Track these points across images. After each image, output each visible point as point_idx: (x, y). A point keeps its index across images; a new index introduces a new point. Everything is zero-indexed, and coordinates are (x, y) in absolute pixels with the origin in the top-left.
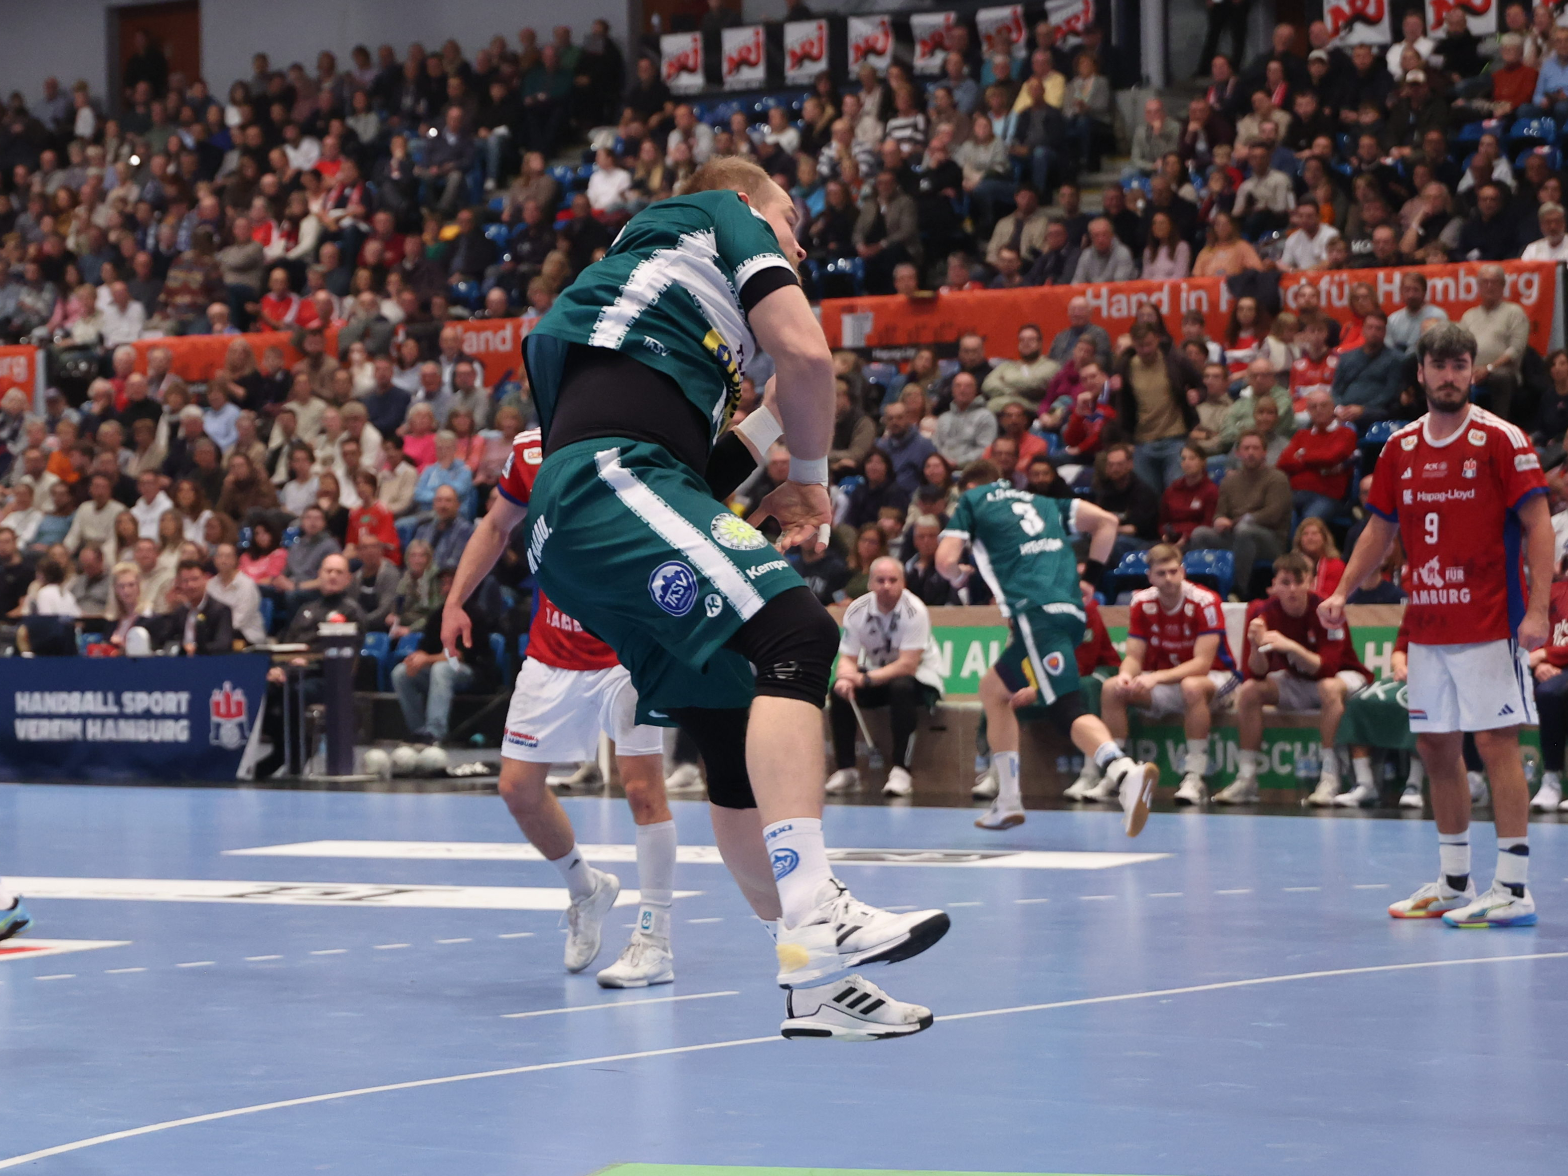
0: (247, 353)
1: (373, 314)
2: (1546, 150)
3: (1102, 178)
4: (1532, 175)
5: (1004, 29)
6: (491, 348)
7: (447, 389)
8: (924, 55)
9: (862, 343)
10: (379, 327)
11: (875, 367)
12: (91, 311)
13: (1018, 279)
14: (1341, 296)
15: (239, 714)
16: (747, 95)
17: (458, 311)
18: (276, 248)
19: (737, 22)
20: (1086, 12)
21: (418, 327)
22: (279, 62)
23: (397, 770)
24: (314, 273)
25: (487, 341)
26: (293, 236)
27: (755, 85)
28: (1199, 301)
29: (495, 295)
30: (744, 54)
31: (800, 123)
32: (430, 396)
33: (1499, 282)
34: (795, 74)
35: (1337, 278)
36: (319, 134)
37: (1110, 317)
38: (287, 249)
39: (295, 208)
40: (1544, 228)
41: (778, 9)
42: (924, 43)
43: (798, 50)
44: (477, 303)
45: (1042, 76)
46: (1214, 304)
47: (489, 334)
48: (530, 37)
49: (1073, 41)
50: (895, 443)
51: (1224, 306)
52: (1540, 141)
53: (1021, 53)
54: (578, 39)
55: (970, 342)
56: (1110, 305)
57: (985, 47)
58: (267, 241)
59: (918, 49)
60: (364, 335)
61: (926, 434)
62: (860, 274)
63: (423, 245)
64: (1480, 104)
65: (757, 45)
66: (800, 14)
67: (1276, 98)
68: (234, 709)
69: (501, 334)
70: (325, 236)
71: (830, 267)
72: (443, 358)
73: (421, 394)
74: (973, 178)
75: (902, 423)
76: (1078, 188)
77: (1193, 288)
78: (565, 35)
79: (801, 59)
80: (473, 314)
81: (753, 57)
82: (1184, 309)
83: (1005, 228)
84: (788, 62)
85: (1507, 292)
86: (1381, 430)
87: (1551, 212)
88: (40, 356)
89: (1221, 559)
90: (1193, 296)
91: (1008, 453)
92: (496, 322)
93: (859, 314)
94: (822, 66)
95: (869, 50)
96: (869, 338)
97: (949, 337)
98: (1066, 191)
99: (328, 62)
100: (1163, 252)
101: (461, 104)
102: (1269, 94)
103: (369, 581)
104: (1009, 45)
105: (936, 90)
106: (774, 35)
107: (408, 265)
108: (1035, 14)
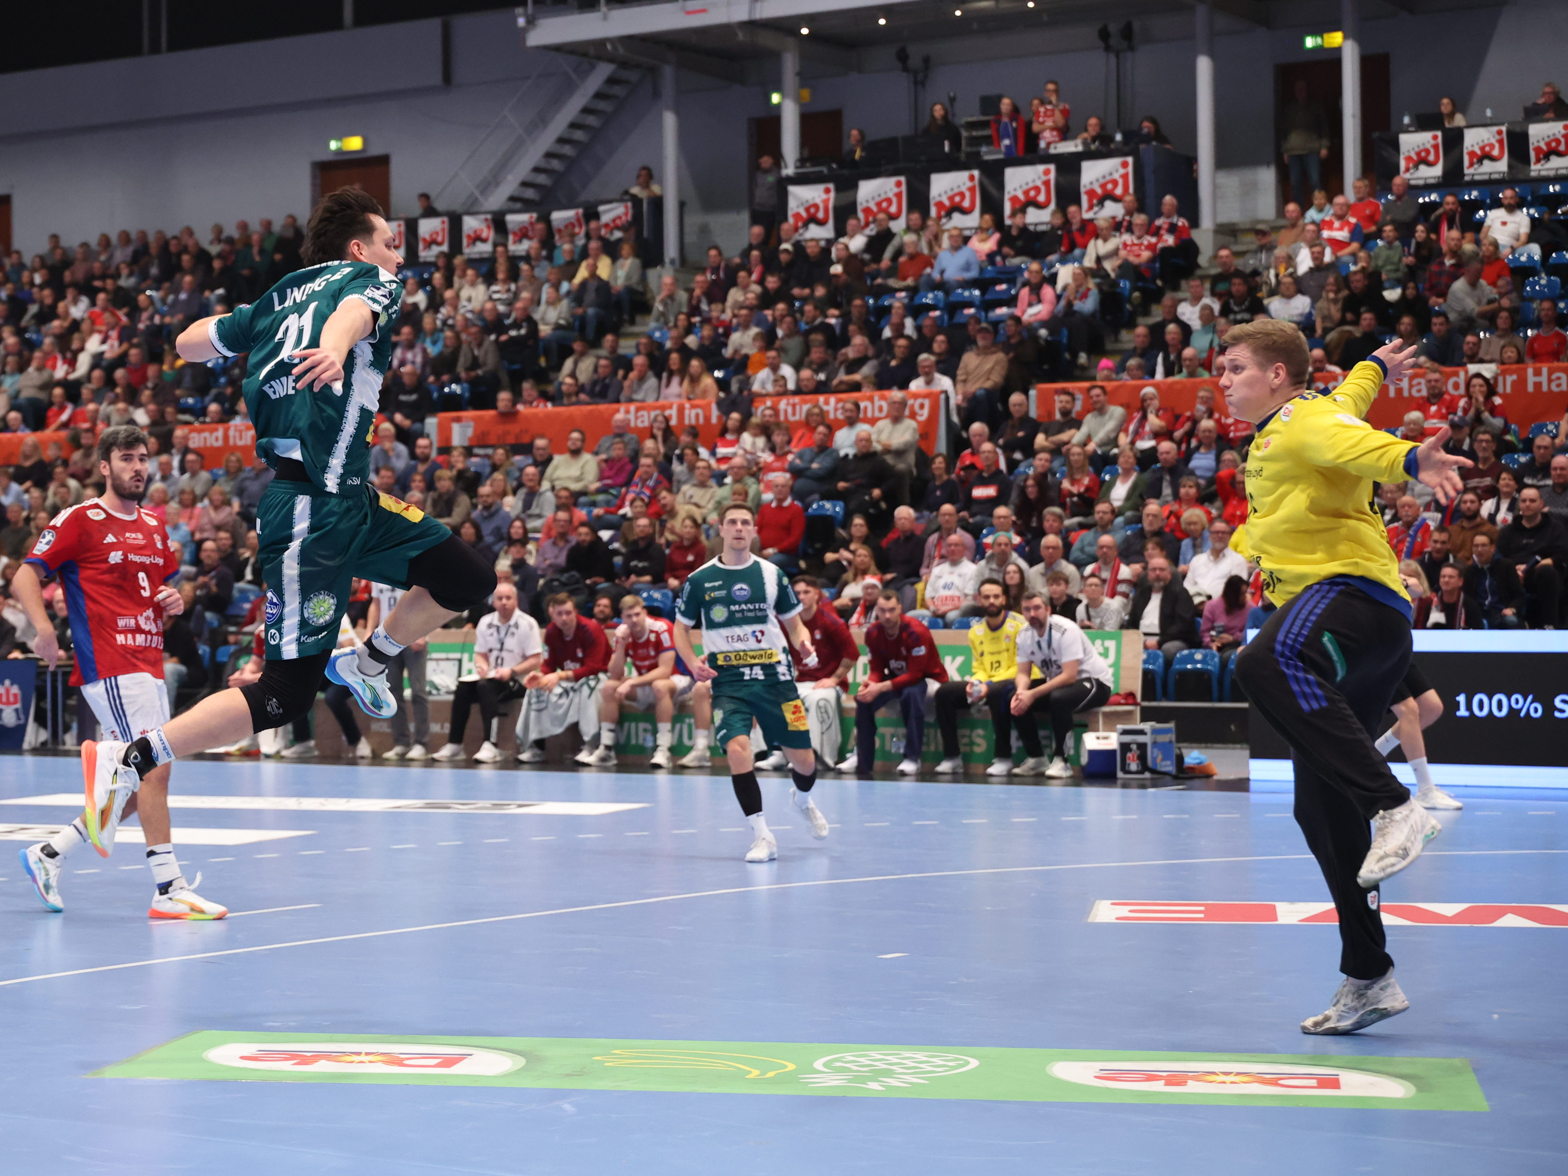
0: (36, 447)
1: (126, 418)
2: (937, 313)
3: (636, 329)
4: (926, 331)
5: (570, 225)
6: (208, 444)
7: (176, 473)
8: (515, 242)
9: (466, 444)
11: (474, 460)
13: (574, 399)
14: (794, 414)
15: (15, 703)
17: (187, 417)
18: (60, 371)
20: (626, 214)
21: (157, 429)
22: (71, 241)
24: (85, 392)
25: (205, 439)
26: (72, 363)
28: (697, 415)
29: (213, 407)
31: (428, 288)
32: (164, 478)
33: (903, 404)
34: (427, 255)
35: (791, 401)
36: (92, 294)
37: (636, 427)
38: (68, 373)
39: (75, 345)
40: (920, 370)
41: (416, 209)
42: (515, 234)
43: (428, 237)
44: (200, 412)
45: (596, 258)
46: (707, 418)
47: (207, 434)
48: (243, 227)
49: (618, 234)
50: (485, 514)
51: (714, 420)
52: (934, 307)
53: (581, 242)
54: (277, 227)
55: (540, 443)
56: (637, 418)
57: (557, 237)
58: (54, 367)
59: (511, 238)
61: (507, 509)
62: (467, 395)
63: (161, 371)
64: (892, 282)
66: (430, 212)
67: (754, 277)
68: (12, 699)
69: (215, 434)
70: (95, 365)
71: (446, 390)
72: (174, 451)
73: (158, 476)
74: (545, 330)
75: (490, 500)
76: (619, 336)
77: (693, 407)
78: (268, 225)
79: (430, 243)
80: (197, 419)
82: (687, 422)
83: (569, 364)
84: (421, 246)
85: (907, 412)
86: (819, 506)
87: (925, 360)
90: (694, 412)
91: (565, 521)
92: (214, 426)
93: (463, 423)
95: (477, 238)
96: (470, 439)
97: (526, 439)
98: (609, 338)
99: (105, 242)
100: (675, 380)
101: (192, 272)
102: (750, 273)
104: (573, 236)
105: (524, 267)
106: (411, 227)
107: (150, 384)
108: (591, 214)
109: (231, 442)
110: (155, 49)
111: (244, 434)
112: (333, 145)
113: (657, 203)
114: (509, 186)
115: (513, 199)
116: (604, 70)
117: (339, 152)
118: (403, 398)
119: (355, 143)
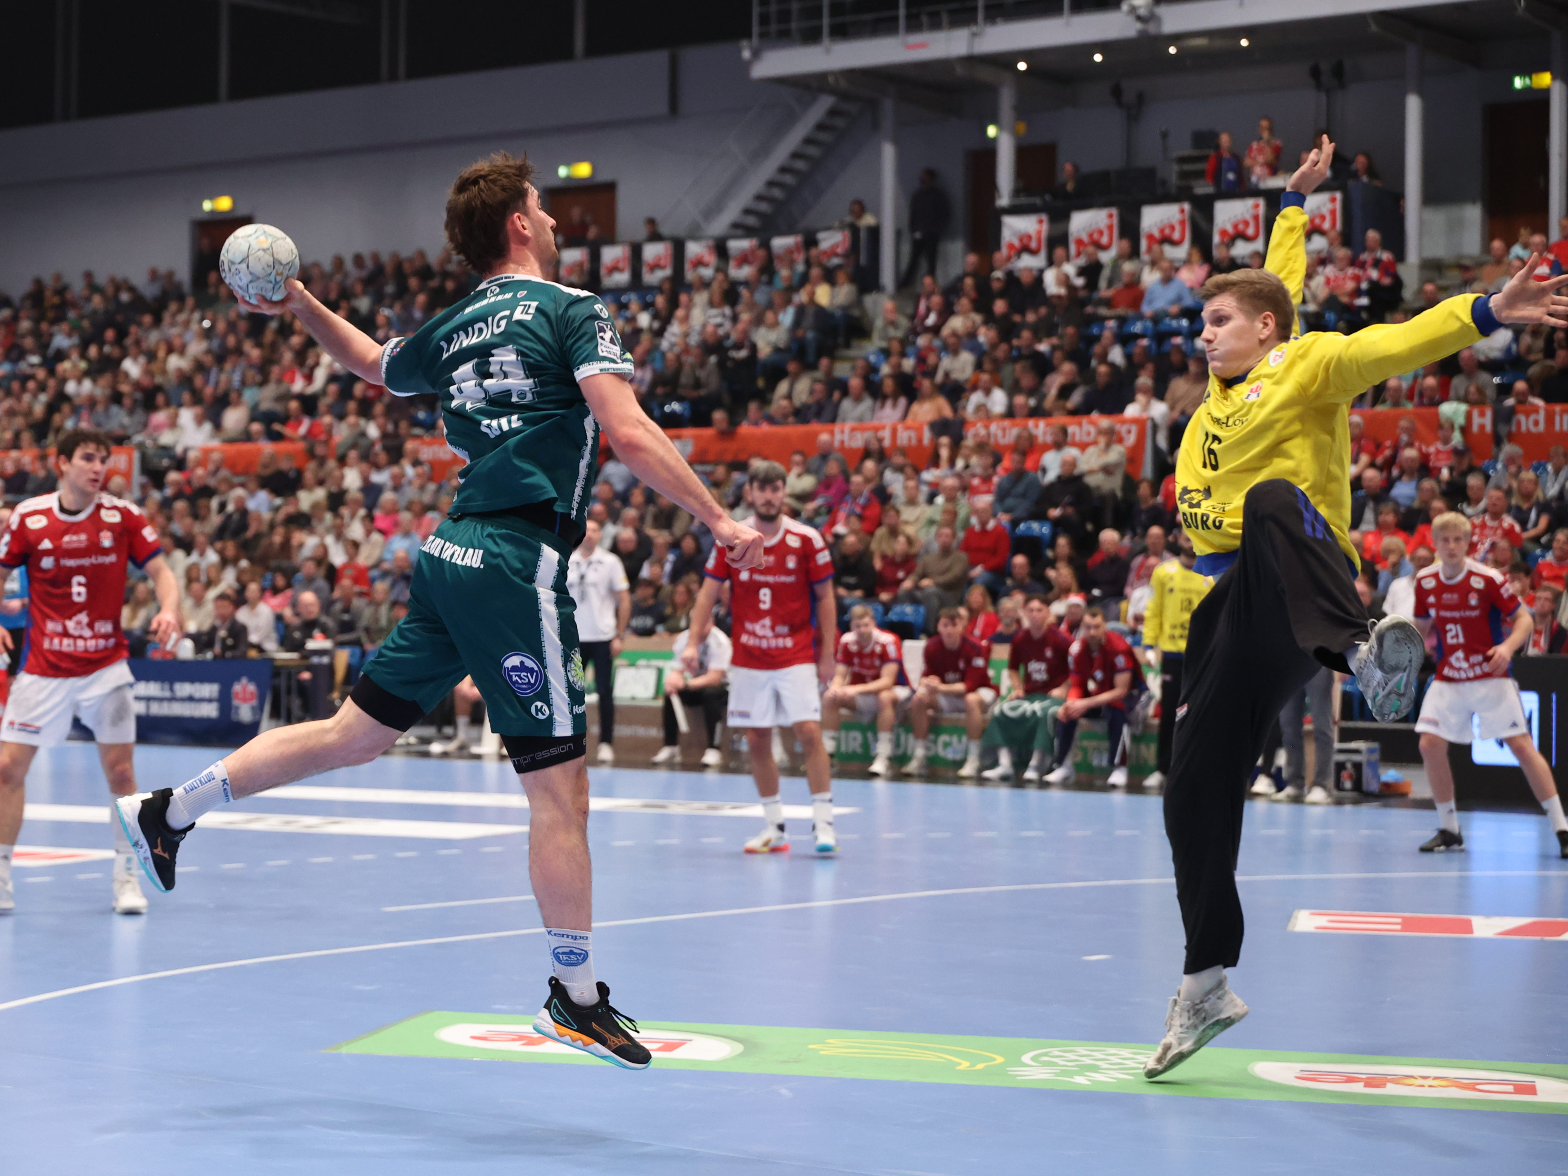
0: (274, 457)
1: (359, 431)
2: (1145, 342)
3: (852, 353)
4: (1135, 360)
5: (789, 251)
6: (436, 459)
7: (406, 484)
10: (363, 442)
12: (173, 424)
13: (791, 419)
14: (1004, 436)
16: (618, 291)
17: (417, 431)
18: (298, 385)
19: (611, 241)
21: (389, 442)
24: (323, 404)
25: (435, 454)
26: (309, 378)
27: (623, 285)
28: (910, 438)
31: (652, 310)
32: (396, 488)
34: (651, 278)
35: (1001, 424)
37: (853, 448)
38: (305, 387)
39: (311, 360)
41: (641, 232)
44: (430, 426)
45: (815, 284)
46: (920, 440)
47: (435, 449)
49: (836, 261)
51: (926, 442)
52: (1142, 336)
53: (800, 267)
56: (850, 438)
58: (292, 381)
59: (732, 264)
60: (354, 446)
62: (687, 413)
66: (655, 237)
70: (330, 381)
71: (667, 409)
72: (406, 463)
73: (389, 487)
74: (764, 350)
76: (833, 358)
77: (908, 428)
79: (655, 267)
80: (426, 433)
82: (899, 442)
88: (136, 455)
89: (916, 611)
90: (906, 434)
93: (685, 441)
94: (668, 272)
95: (699, 263)
97: (744, 457)
98: (825, 361)
99: (339, 264)
100: (889, 403)
101: (425, 292)
105: (744, 292)
106: (636, 251)
108: (810, 242)
110: (393, 77)
112: (563, 172)
113: (875, 233)
114: (731, 213)
115: (735, 226)
116: (825, 102)
117: (568, 178)
119: (583, 170)
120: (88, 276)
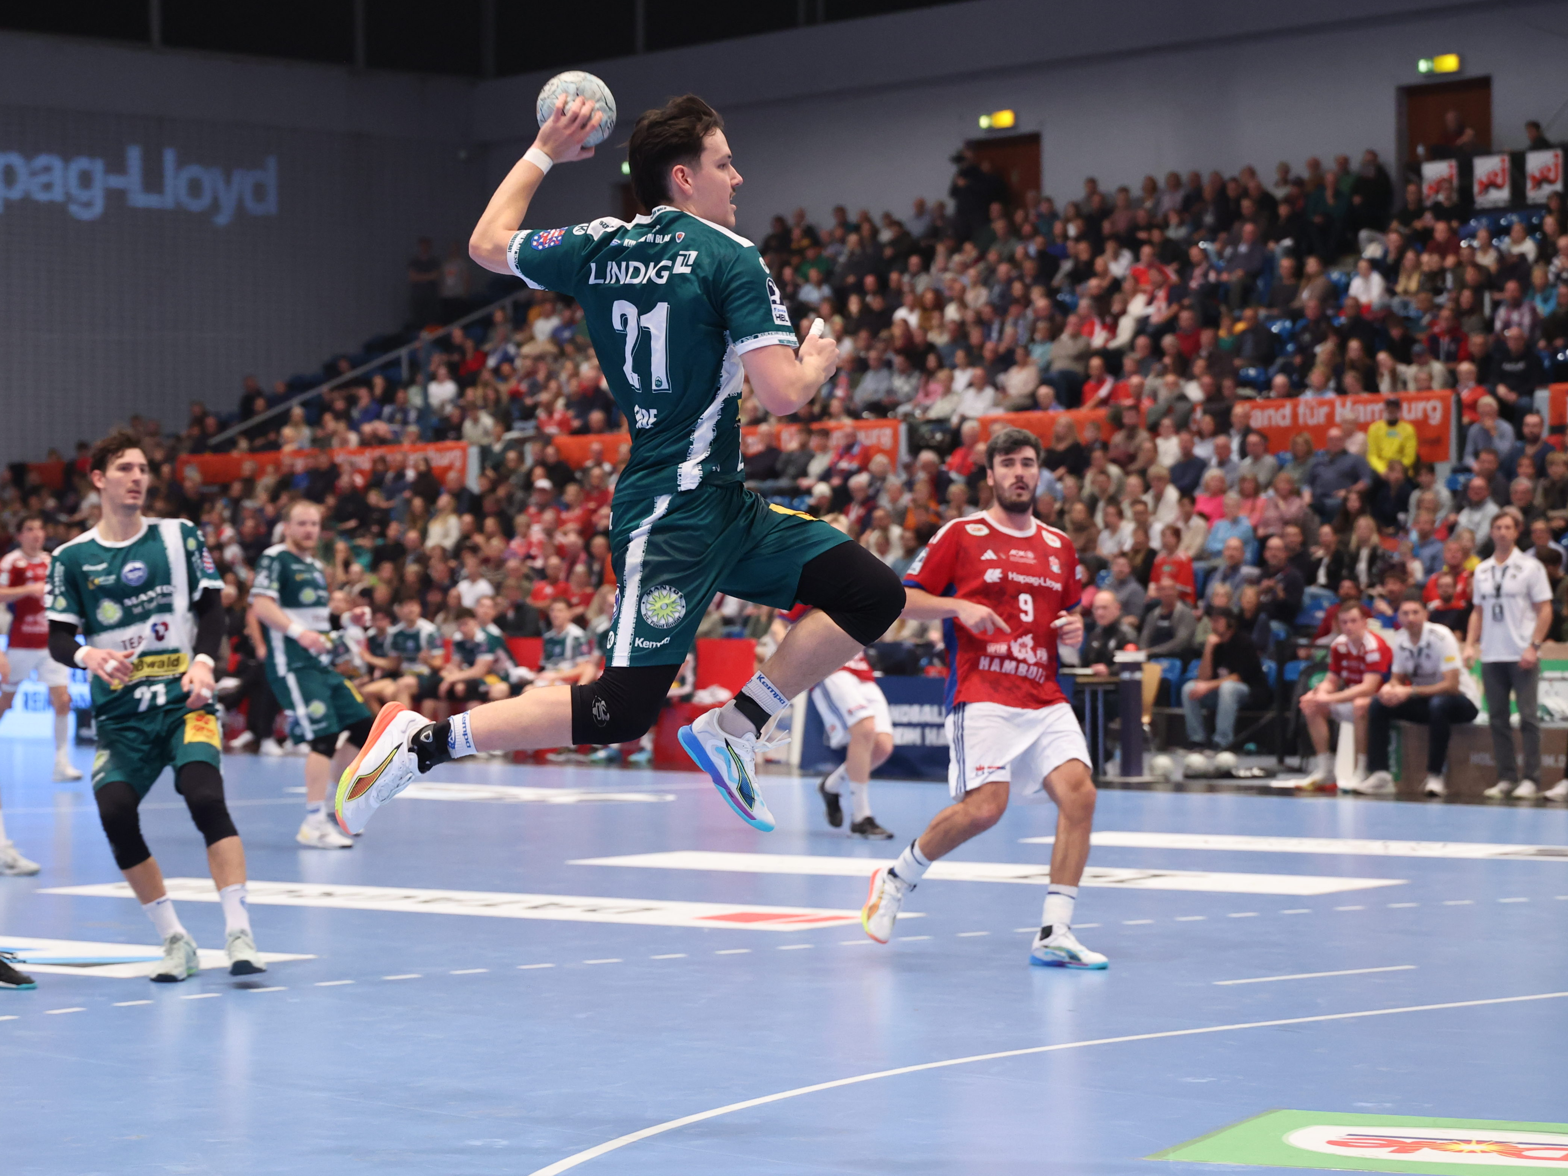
0: (1070, 427)
1: (1176, 393)
6: (1273, 423)
7: (1235, 457)
10: (1181, 407)
12: (948, 390)
16: (1495, 212)
17: (1247, 392)
18: (1099, 338)
19: (1487, 151)
21: (1213, 406)
22: (1110, 185)
23: (1189, 772)
24: (1128, 362)
25: (1270, 418)
26: (1112, 329)
27: (1501, 205)
29: (1280, 380)
30: (1492, 177)
31: (1538, 235)
34: (1536, 195)
36: (1135, 246)
38: (1107, 341)
39: (1116, 308)
41: (1523, 140)
43: (1537, 174)
44: (1263, 385)
47: (1271, 412)
48: (1315, 165)
54: (1355, 165)
58: (1091, 333)
60: (1168, 411)
63: (1216, 339)
65: (1503, 170)
66: (1540, 144)
69: (1281, 411)
70: (1139, 332)
71: (1560, 356)
72: (1233, 432)
73: (1214, 461)
78: (1344, 163)
80: (1260, 394)
81: (1499, 180)
84: (1529, 185)
88: (903, 428)
92: (1279, 402)
94: (1557, 187)
99: (1151, 187)
101: (1253, 220)
103: (1167, 616)
106: (1518, 162)
107: (1204, 353)
109: (1301, 421)
111: (1316, 412)
112: (1423, 66)
117: (1430, 74)
118: (1508, 367)
119: (1449, 63)
120: (840, 212)
